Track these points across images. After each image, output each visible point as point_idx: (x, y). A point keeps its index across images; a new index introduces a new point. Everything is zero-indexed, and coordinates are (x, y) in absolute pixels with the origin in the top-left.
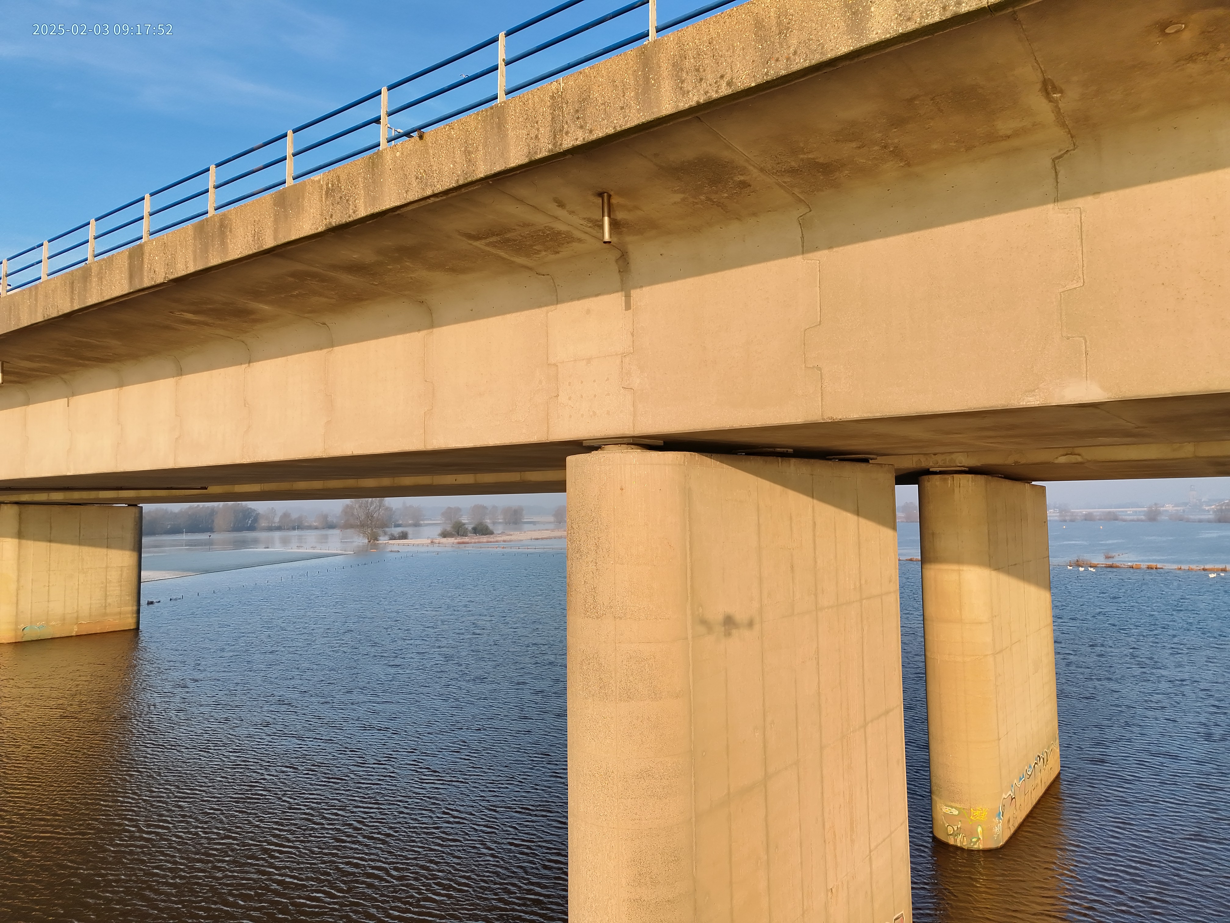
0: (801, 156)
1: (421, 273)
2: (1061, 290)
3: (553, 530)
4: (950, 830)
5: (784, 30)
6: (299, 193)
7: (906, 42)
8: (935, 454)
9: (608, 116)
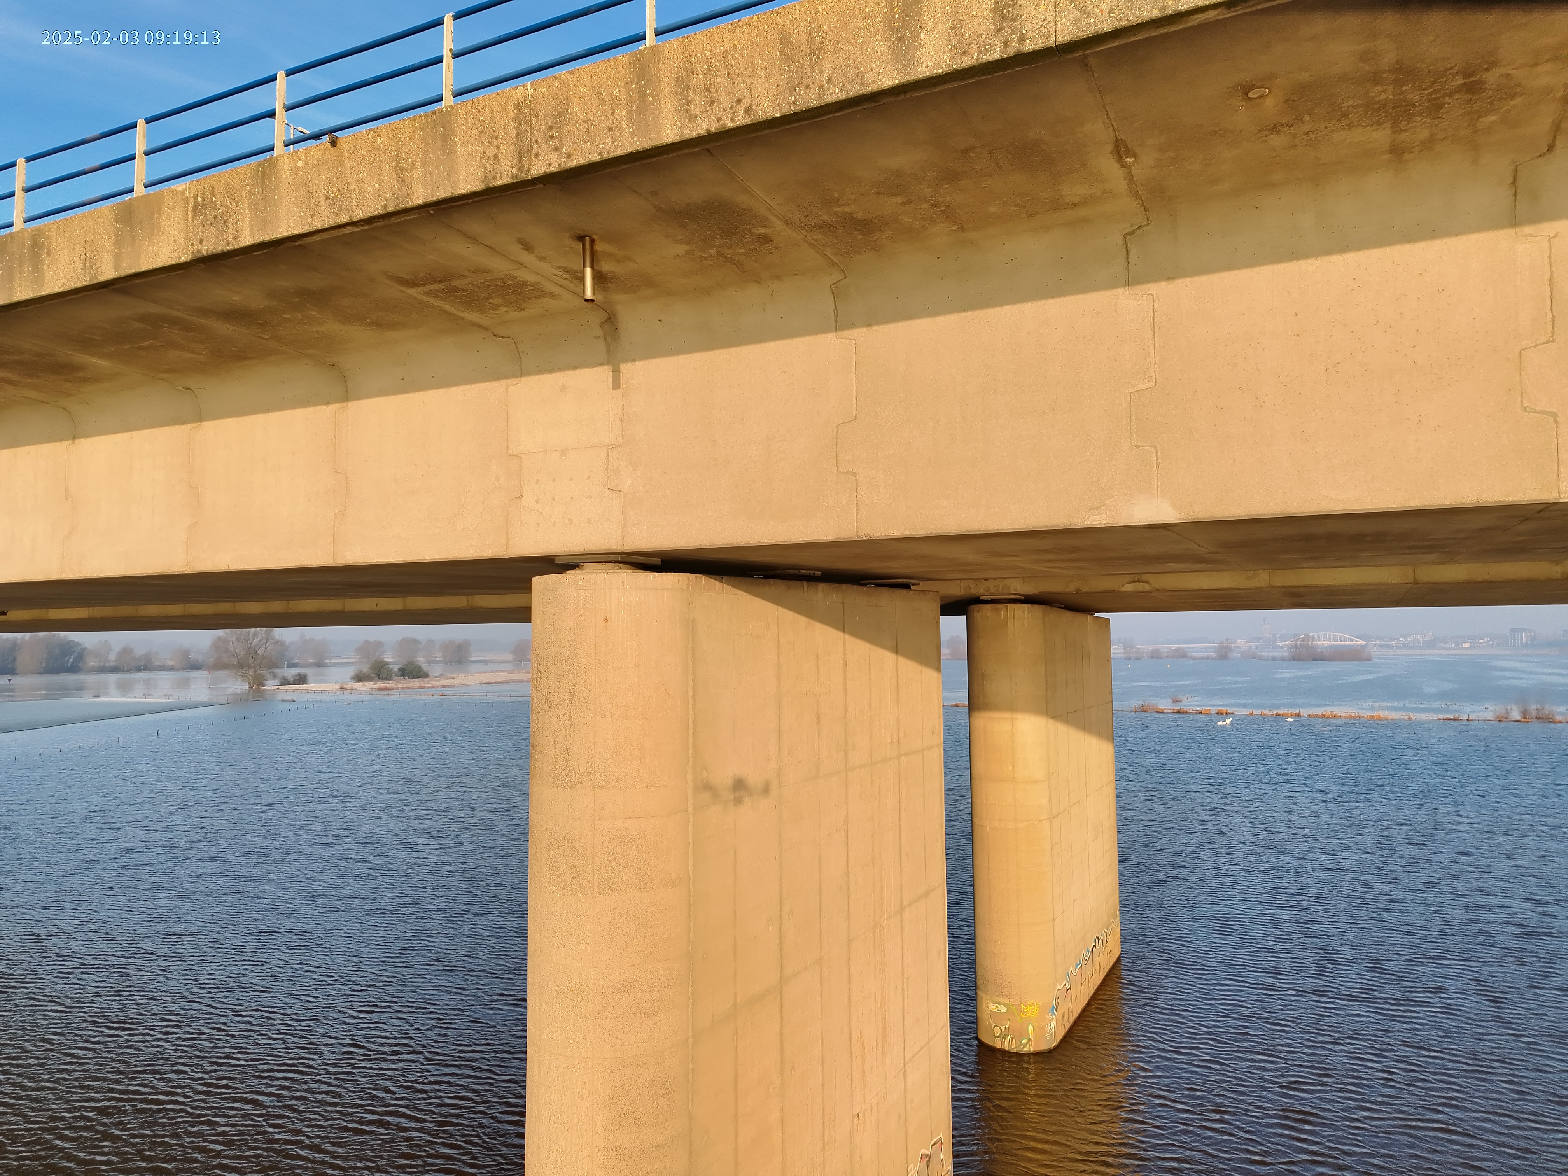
0: (835, 209)
1: (332, 327)
2: (1131, 390)
3: (510, 672)
4: (997, 1031)
5: (816, 51)
6: (153, 207)
7: (961, 80)
8: (986, 580)
9: (591, 138)
